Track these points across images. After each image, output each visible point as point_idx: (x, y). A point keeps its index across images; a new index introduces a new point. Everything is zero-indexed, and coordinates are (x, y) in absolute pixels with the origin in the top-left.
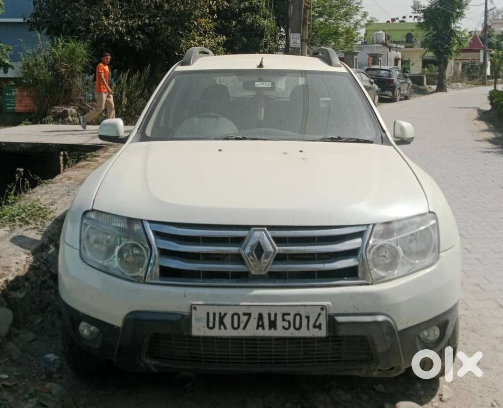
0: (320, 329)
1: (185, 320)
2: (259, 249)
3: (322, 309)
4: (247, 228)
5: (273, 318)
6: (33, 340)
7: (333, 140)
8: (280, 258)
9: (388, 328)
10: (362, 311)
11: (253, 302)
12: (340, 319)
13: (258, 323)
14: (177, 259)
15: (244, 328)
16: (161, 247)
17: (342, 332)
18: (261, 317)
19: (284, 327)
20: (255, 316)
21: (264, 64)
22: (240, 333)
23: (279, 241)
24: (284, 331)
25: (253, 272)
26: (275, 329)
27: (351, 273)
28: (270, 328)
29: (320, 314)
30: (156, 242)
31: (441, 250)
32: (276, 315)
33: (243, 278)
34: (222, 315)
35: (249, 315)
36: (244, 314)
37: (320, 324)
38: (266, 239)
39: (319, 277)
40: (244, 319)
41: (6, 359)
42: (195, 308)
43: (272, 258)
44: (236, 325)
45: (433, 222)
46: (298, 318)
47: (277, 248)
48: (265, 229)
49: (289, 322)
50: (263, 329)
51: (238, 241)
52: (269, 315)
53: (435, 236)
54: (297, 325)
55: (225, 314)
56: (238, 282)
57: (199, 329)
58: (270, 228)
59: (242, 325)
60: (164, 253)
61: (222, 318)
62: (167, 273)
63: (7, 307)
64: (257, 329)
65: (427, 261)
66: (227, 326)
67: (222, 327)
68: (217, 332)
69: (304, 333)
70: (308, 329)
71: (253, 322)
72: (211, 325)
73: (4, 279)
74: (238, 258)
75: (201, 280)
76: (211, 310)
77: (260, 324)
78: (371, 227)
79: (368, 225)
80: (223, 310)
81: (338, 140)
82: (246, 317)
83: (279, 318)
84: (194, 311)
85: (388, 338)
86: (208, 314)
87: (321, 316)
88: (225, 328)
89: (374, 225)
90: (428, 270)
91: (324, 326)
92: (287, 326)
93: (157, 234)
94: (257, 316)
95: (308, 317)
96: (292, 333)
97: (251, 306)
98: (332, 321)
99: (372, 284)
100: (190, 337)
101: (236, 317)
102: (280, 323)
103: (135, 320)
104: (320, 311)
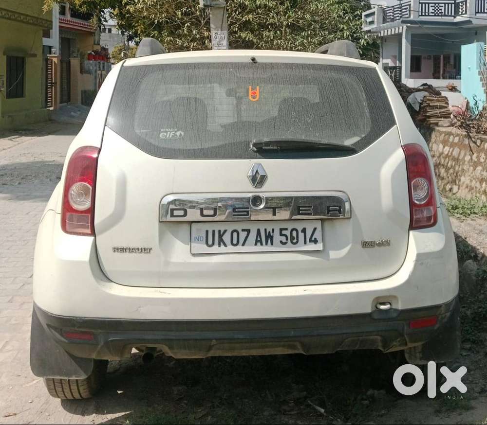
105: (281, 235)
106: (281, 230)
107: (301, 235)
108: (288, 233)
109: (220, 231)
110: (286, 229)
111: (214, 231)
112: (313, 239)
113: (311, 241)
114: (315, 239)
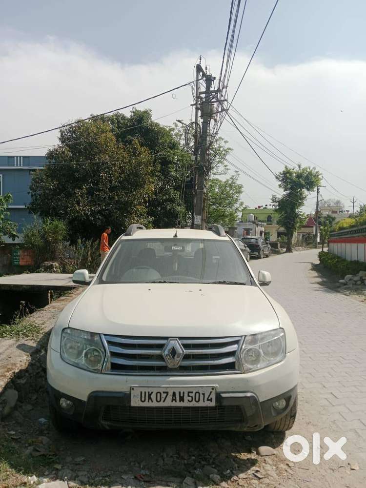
0: (211, 402)
1: (127, 397)
2: (173, 352)
3: (213, 389)
4: (166, 338)
5: (182, 395)
6: (31, 410)
7: (220, 283)
8: (187, 357)
9: (254, 400)
10: (237, 390)
11: (169, 385)
12: (224, 395)
13: (173, 398)
14: (122, 358)
15: (164, 401)
16: (112, 351)
17: (225, 403)
18: (174, 394)
19: (189, 401)
20: (171, 393)
21: (177, 235)
22: (161, 404)
23: (186, 346)
24: (189, 403)
25: (169, 366)
26: (183, 401)
27: (231, 366)
28: (180, 401)
29: (211, 392)
30: (109, 348)
31: (287, 351)
32: (184, 393)
33: (163, 370)
34: (150, 393)
35: (167, 393)
36: (164, 393)
37: (211, 399)
38: (178, 346)
39: (210, 369)
40: (164, 395)
41: (14, 422)
42: (133, 389)
43: (181, 357)
44: (159, 400)
45: (283, 334)
46: (197, 394)
47: (185, 351)
48: (178, 339)
49: (192, 397)
50: (176, 401)
51: (161, 346)
52: (180, 393)
53: (283, 344)
54: (197, 400)
55: (152, 393)
56: (160, 372)
57: (135, 402)
58: (180, 338)
59: (163, 399)
60: (114, 354)
61: (150, 395)
62: (115, 367)
63: (14, 389)
64: (172, 401)
65: (278, 359)
66: (153, 400)
67: (150, 401)
68: (147, 404)
69: (201, 404)
70: (204, 401)
71: (170, 398)
72: (143, 399)
73: (13, 371)
74: (160, 358)
75: (137, 371)
76: (143, 390)
77: (174, 398)
78: (244, 337)
79: (242, 336)
80: (150, 390)
81: (224, 283)
82: (165, 394)
83: (186, 395)
84: (132, 391)
85: (253, 407)
86: (141, 392)
87: (212, 393)
88: (152, 402)
89: (245, 336)
90: (279, 364)
91: (214, 400)
92: (190, 400)
93: (109, 342)
94: (172, 394)
95: (204, 394)
96: (194, 404)
97: (168, 387)
98: (218, 396)
99: (244, 373)
100: (130, 407)
101: (159, 394)
102: (186, 398)
103: (95, 397)
104: (212, 390)
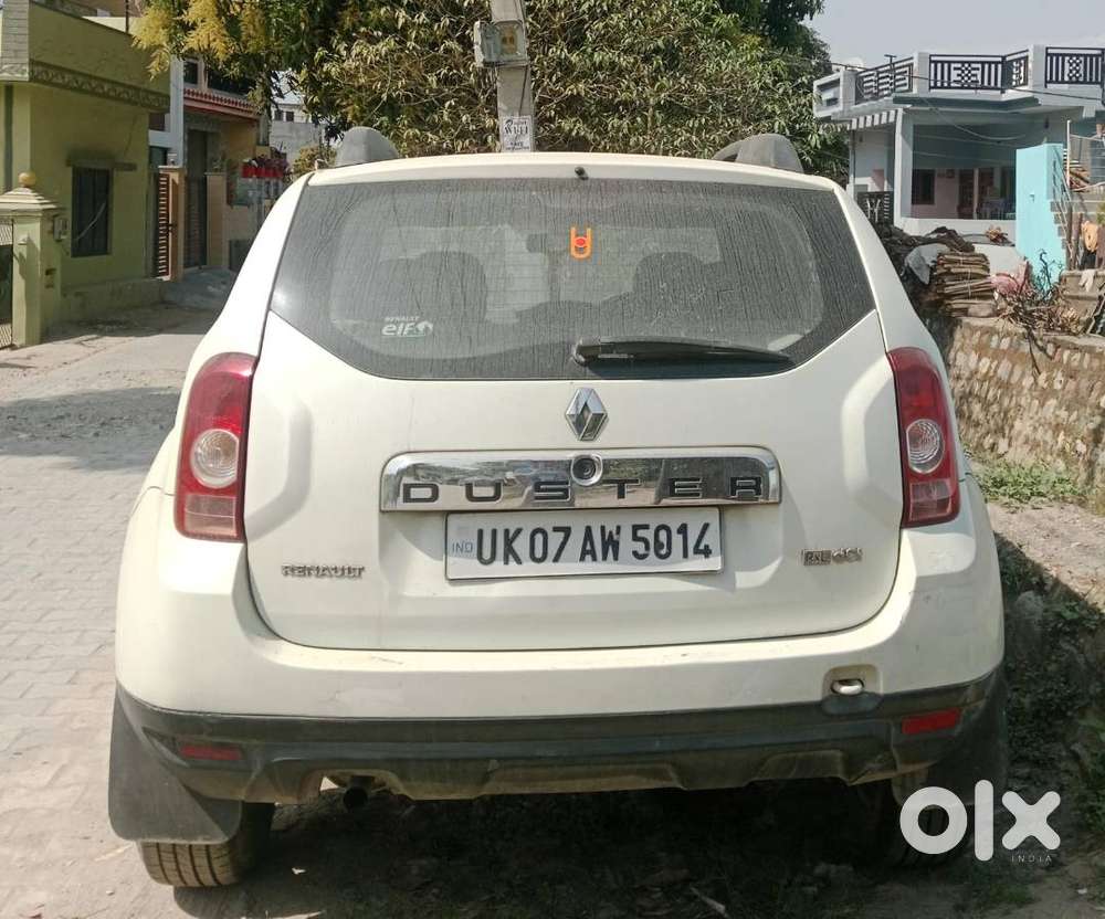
105: (636, 538)
106: (636, 528)
107: (677, 539)
108: (649, 535)
109: (507, 531)
110: (646, 527)
111: (494, 532)
112: (702, 547)
113: (697, 551)
114: (707, 547)
